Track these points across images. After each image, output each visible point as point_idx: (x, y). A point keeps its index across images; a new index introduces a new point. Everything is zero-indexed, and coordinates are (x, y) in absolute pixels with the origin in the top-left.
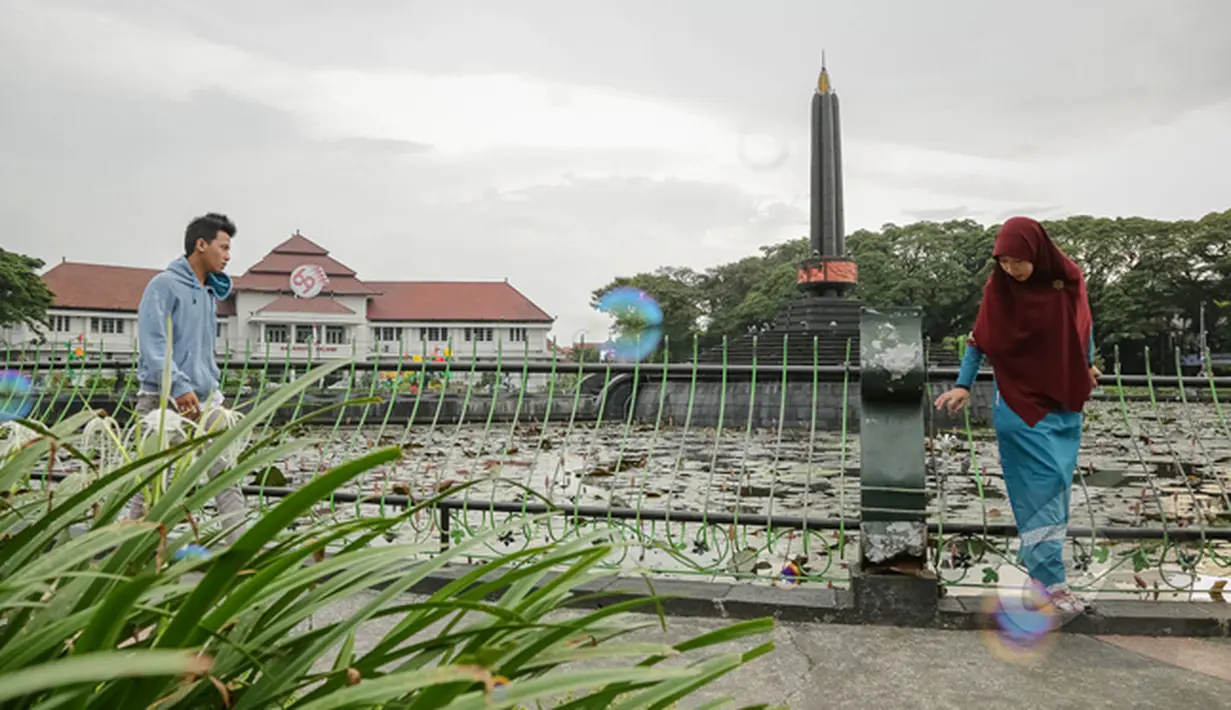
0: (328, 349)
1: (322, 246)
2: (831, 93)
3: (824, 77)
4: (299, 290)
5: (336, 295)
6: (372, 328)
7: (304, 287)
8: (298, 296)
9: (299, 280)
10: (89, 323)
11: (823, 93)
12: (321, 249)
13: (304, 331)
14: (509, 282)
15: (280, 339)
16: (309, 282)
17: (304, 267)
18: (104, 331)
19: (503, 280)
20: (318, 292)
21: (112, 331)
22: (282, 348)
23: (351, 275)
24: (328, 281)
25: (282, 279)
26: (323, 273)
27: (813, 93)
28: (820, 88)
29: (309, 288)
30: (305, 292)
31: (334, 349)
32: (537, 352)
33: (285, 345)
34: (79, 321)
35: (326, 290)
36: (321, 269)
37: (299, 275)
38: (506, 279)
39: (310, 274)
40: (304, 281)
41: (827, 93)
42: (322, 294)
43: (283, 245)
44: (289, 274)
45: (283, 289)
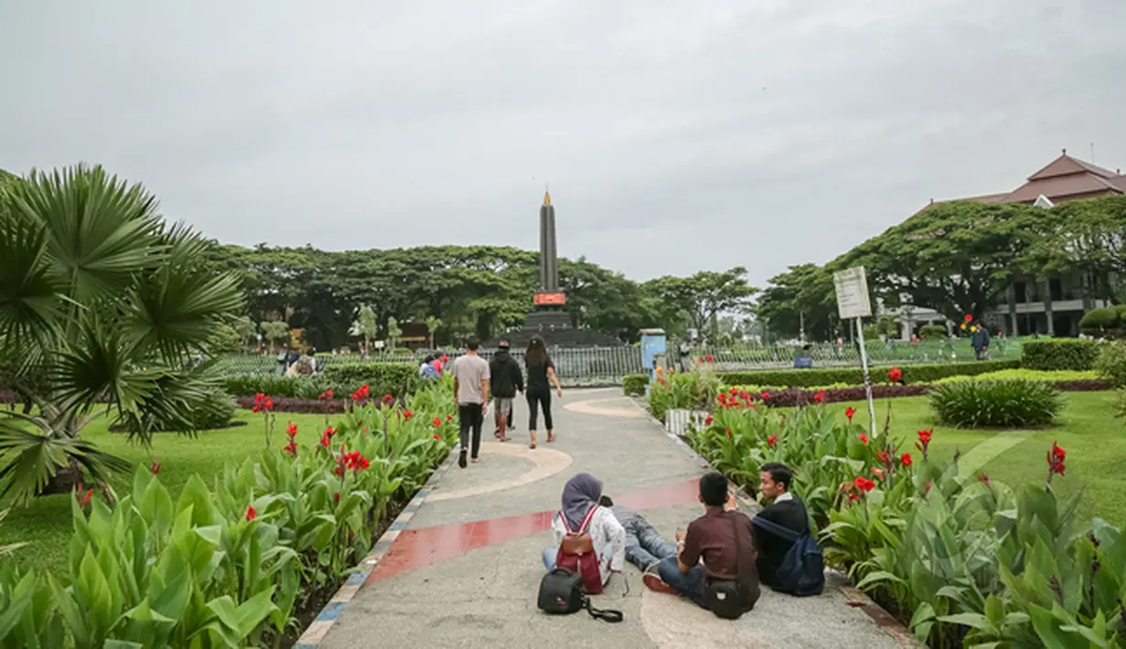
2: (550, 205)
3: (547, 198)
11: (546, 206)
27: (541, 206)
28: (545, 203)
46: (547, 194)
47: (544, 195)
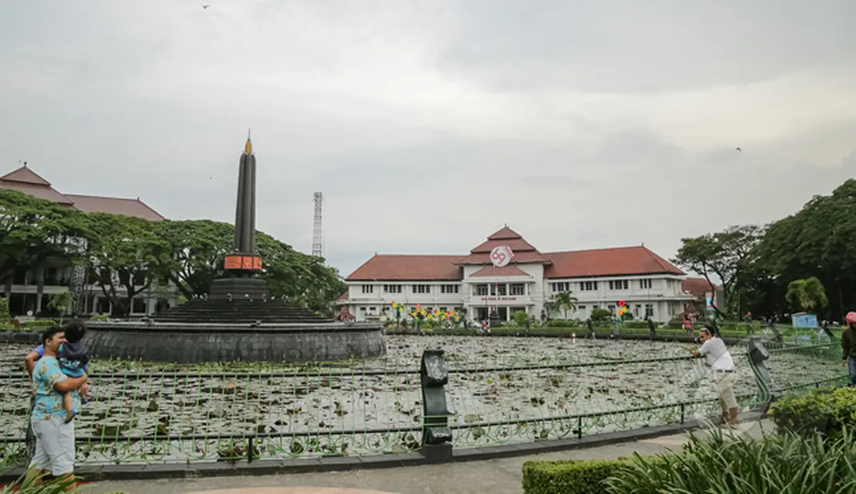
0: (510, 299)
1: (517, 232)
2: (252, 154)
3: (249, 145)
4: (496, 262)
5: (518, 263)
6: (549, 284)
7: (498, 260)
8: (496, 267)
9: (495, 256)
10: (382, 288)
11: (247, 154)
12: (516, 234)
13: (502, 287)
14: (645, 246)
15: (482, 293)
16: (502, 257)
17: (498, 247)
18: (391, 292)
19: (640, 245)
20: (507, 263)
21: (395, 292)
22: (482, 299)
23: (534, 250)
24: (513, 255)
25: (485, 256)
26: (510, 250)
27: (241, 154)
28: (246, 151)
29: (502, 260)
30: (500, 263)
31: (514, 299)
32: (659, 296)
33: (484, 297)
34: (378, 287)
35: (514, 261)
36: (509, 248)
37: (495, 253)
38: (643, 244)
39: (503, 252)
40: (499, 256)
41: (249, 154)
42: (509, 264)
43: (495, 234)
44: (489, 252)
45: (487, 262)
46: (249, 140)
47: (246, 141)
